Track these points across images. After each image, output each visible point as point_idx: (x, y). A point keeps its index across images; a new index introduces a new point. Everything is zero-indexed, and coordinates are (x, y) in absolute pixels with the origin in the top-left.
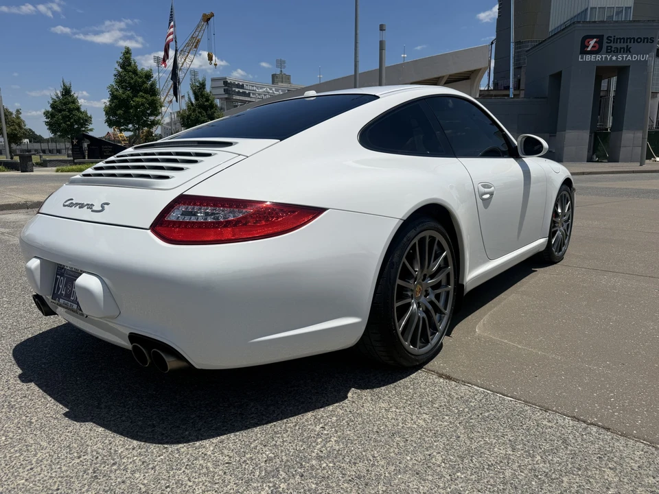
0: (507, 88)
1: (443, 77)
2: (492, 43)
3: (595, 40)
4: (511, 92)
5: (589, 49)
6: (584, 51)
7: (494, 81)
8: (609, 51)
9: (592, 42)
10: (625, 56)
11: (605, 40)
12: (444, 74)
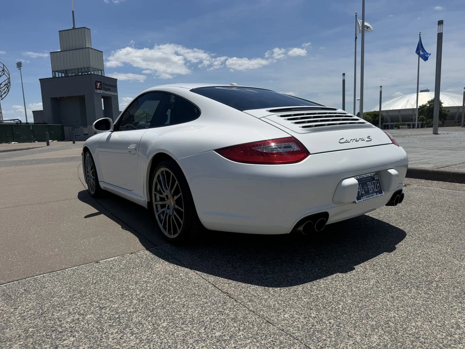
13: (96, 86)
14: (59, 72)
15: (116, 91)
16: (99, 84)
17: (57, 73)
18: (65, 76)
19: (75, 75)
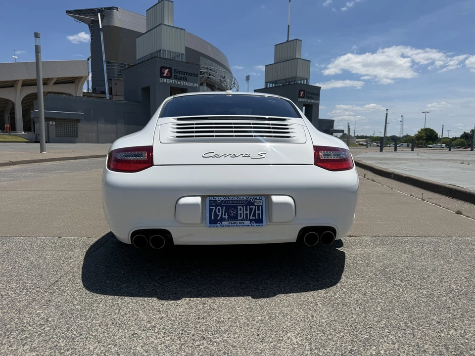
0: (104, 93)
1: (52, 79)
2: (88, 59)
3: (167, 70)
4: (108, 96)
5: (165, 75)
6: (162, 76)
7: (92, 87)
8: (176, 78)
9: (166, 71)
10: (184, 82)
11: (173, 71)
12: (54, 77)
13: (300, 94)
14: (270, 82)
15: (318, 99)
16: (302, 93)
17: (268, 84)
18: (275, 87)
19: (282, 85)
